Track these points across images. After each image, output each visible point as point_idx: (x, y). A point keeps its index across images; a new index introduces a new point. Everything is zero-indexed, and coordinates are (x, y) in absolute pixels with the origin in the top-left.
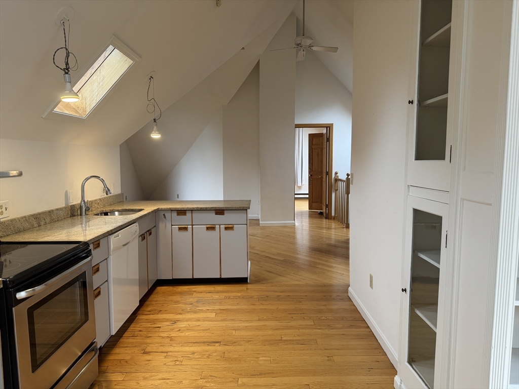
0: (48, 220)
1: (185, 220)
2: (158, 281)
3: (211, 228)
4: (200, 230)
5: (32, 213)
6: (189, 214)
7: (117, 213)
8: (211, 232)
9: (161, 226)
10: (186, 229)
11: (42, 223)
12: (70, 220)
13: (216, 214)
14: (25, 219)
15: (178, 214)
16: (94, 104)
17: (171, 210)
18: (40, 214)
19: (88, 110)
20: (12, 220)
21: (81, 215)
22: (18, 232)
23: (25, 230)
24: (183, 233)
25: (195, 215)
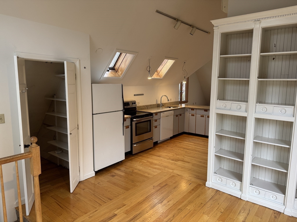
0: (150, 107)
1: (193, 112)
2: (184, 132)
3: (202, 116)
4: (198, 116)
5: (146, 105)
6: (195, 110)
7: (172, 107)
8: (202, 118)
9: (186, 113)
10: (194, 115)
11: (148, 108)
12: (157, 108)
13: (204, 111)
14: (144, 106)
15: (191, 110)
16: (164, 74)
17: (190, 108)
18: (148, 105)
19: (163, 76)
20: (140, 106)
21: (160, 107)
22: (142, 109)
23: (143, 109)
24: (193, 117)
25: (197, 110)
